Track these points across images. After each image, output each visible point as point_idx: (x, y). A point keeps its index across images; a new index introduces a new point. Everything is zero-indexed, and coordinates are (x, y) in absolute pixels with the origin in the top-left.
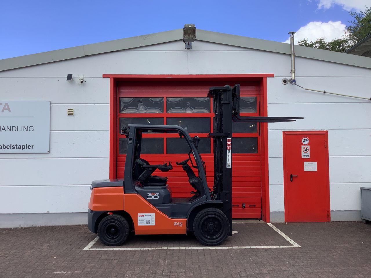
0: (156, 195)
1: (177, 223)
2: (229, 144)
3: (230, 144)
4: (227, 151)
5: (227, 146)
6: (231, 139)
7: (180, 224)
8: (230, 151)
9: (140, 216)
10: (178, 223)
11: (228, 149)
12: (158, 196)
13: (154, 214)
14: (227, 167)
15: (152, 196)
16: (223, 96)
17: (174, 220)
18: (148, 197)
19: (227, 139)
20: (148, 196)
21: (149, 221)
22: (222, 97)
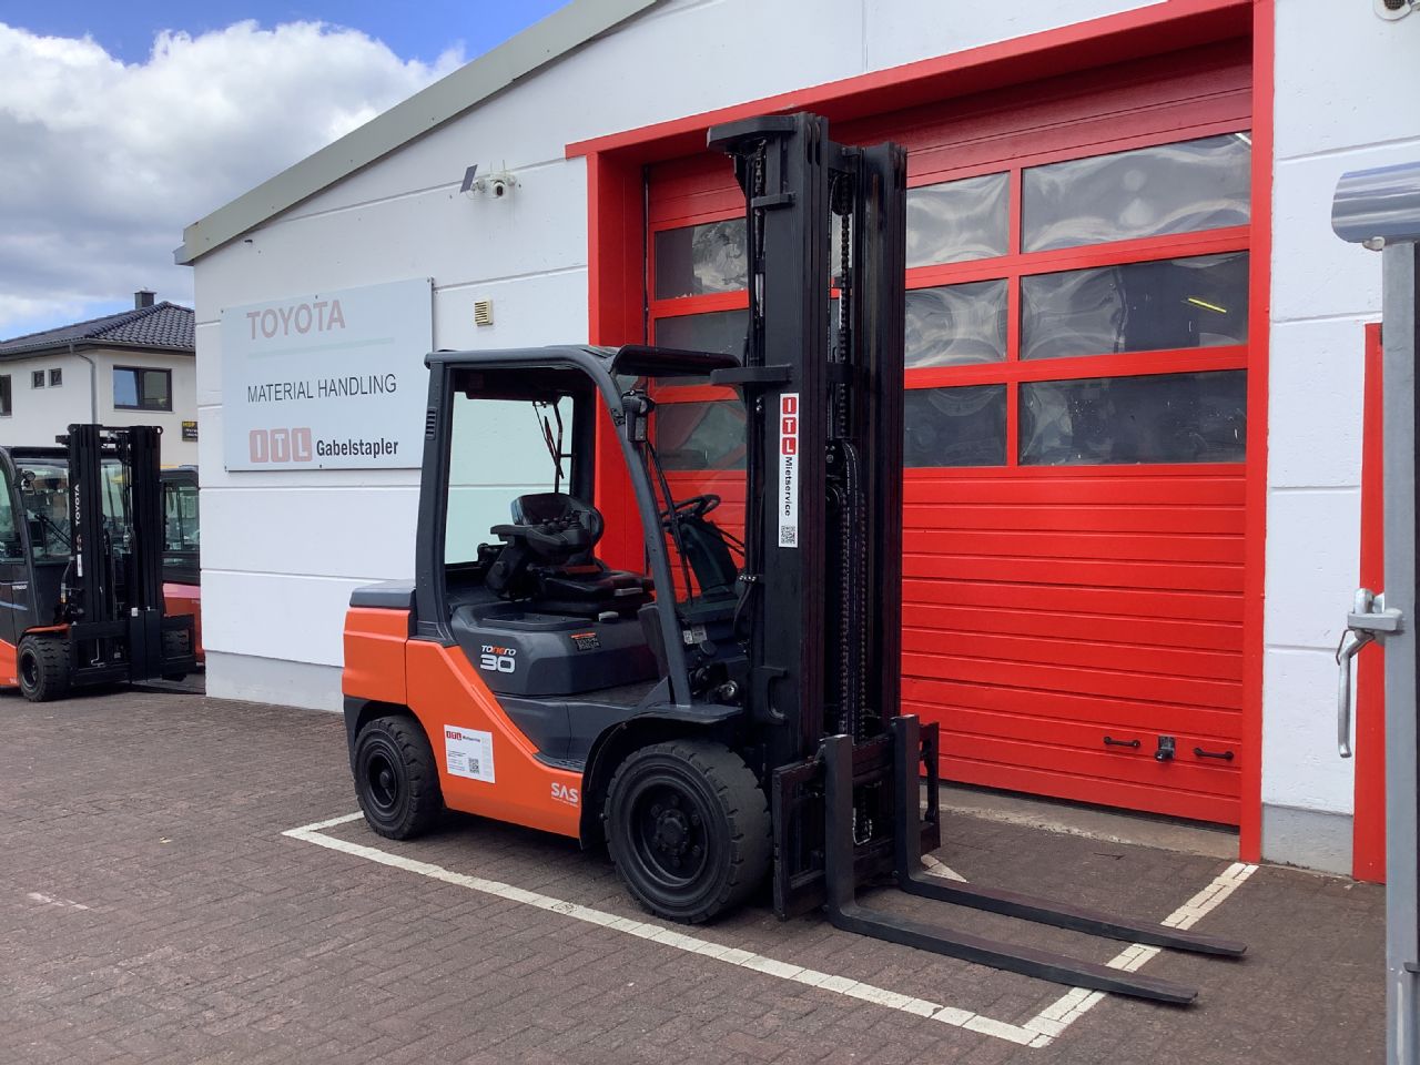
0: (507, 655)
1: (560, 789)
2: (789, 422)
3: (793, 425)
4: (783, 458)
5: (782, 436)
6: (797, 396)
7: (570, 796)
8: (795, 458)
9: (450, 735)
10: (564, 789)
11: (785, 452)
12: (512, 661)
13: (489, 735)
14: (781, 545)
15: (494, 657)
16: (763, 170)
17: (552, 774)
18: (484, 661)
19: (783, 396)
20: (483, 656)
21: (477, 761)
22: (759, 173)
